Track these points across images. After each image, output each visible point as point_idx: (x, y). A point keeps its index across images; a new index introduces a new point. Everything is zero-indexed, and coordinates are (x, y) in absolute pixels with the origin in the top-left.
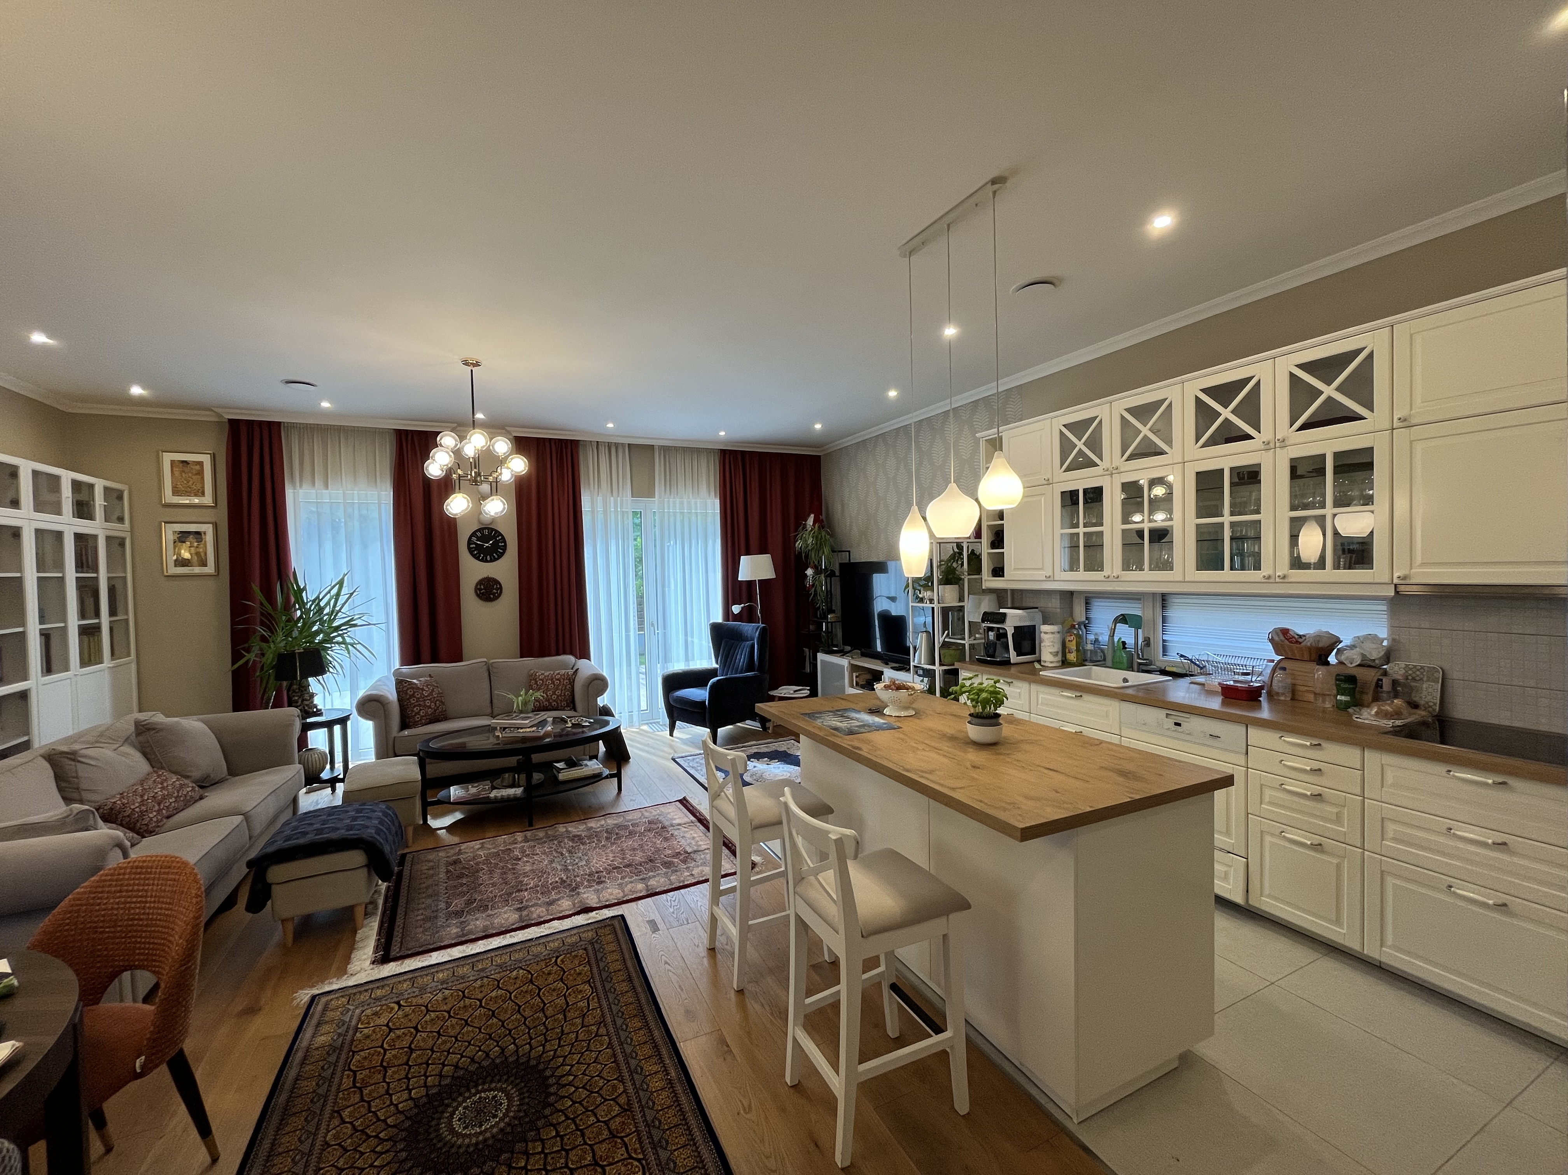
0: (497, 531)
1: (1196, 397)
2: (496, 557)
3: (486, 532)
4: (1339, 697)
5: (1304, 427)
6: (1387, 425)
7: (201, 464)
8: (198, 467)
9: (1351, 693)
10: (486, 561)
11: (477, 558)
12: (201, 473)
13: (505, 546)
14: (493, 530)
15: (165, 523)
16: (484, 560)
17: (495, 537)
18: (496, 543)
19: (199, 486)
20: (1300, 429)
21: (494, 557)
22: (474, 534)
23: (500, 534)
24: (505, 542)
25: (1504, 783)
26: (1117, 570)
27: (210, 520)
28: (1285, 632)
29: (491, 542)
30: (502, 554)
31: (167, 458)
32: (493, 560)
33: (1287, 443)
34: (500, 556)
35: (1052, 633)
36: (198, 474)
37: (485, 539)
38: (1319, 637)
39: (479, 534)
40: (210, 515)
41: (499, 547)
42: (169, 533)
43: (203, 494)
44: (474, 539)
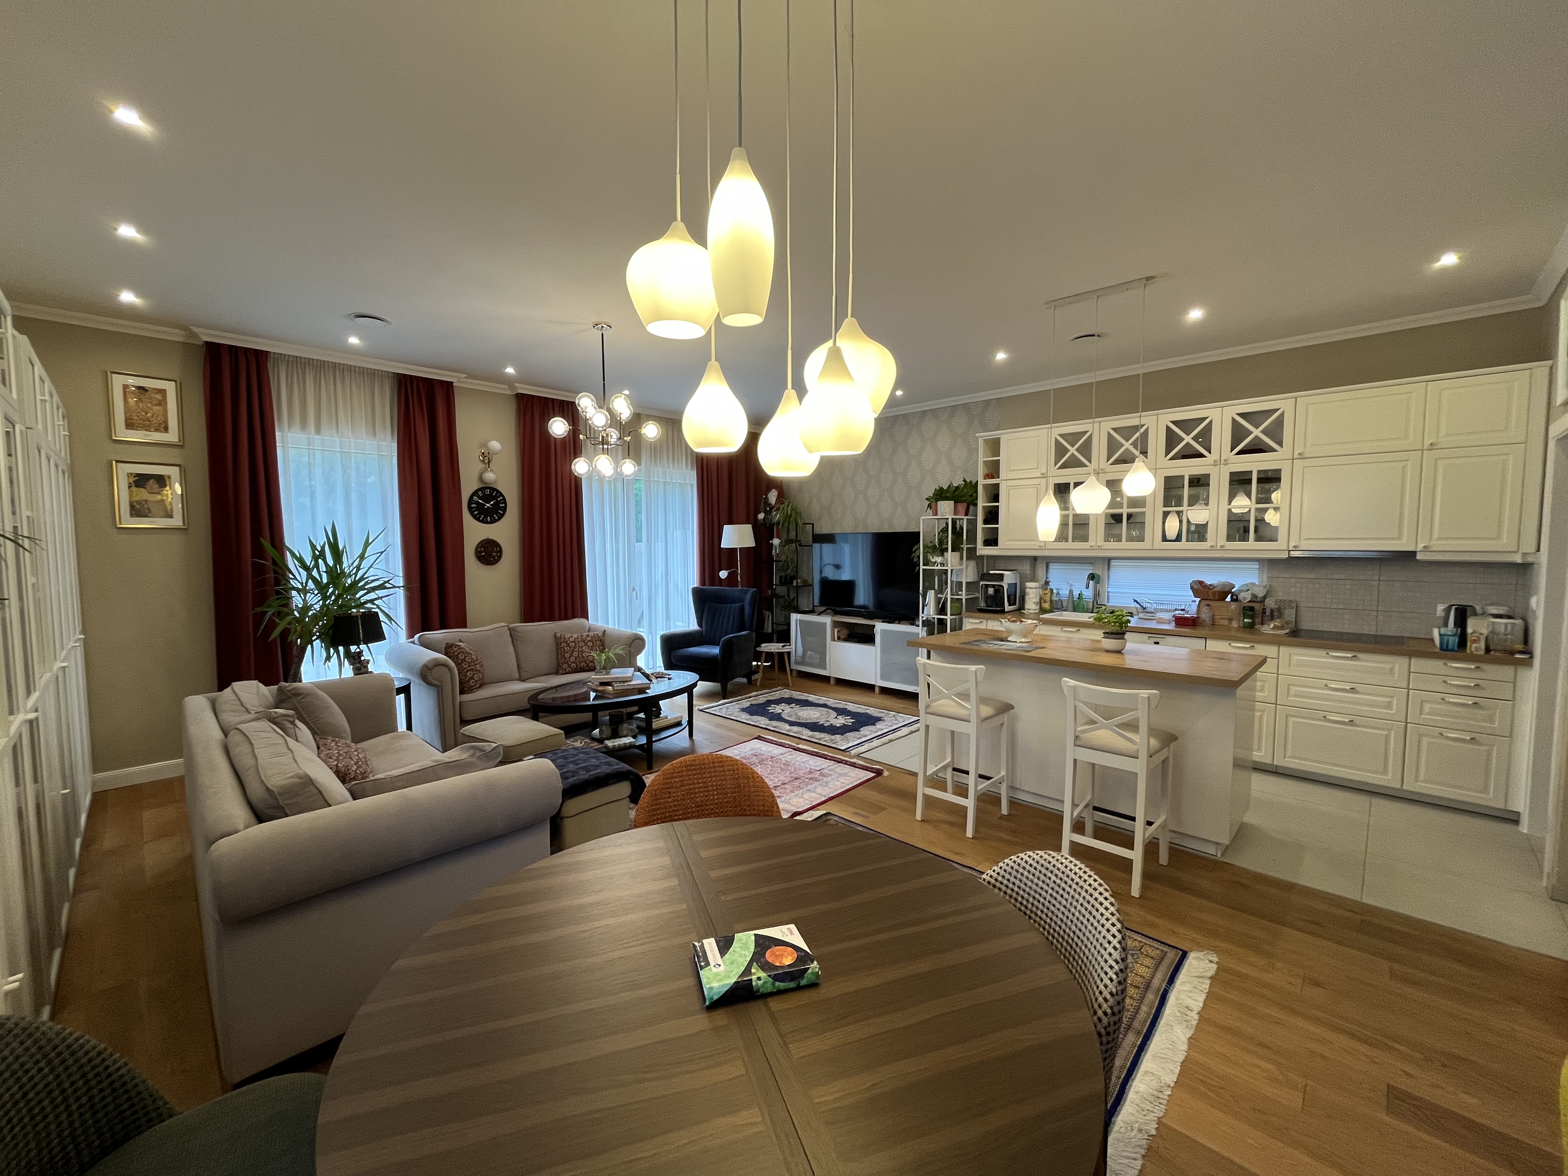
0: (498, 491)
1: (1167, 426)
2: (497, 518)
3: (488, 492)
4: (1246, 620)
5: (1239, 453)
6: (1291, 458)
7: (163, 392)
8: (159, 397)
9: (1252, 617)
10: (487, 522)
11: (478, 519)
12: (163, 403)
13: (505, 507)
14: (494, 489)
15: (117, 461)
16: (484, 522)
17: (496, 498)
18: (497, 504)
19: (160, 419)
20: (1237, 454)
21: (494, 518)
22: (475, 493)
23: (502, 495)
24: (505, 502)
25: (1355, 656)
26: (1101, 542)
27: (178, 462)
28: (1201, 583)
29: (492, 503)
30: (502, 516)
31: (118, 382)
32: (493, 521)
33: (1228, 462)
34: (501, 517)
35: (1036, 588)
36: (159, 404)
37: (487, 499)
38: (1224, 585)
39: (480, 493)
40: (174, 455)
41: (500, 508)
42: (122, 474)
43: (166, 429)
44: (475, 498)
